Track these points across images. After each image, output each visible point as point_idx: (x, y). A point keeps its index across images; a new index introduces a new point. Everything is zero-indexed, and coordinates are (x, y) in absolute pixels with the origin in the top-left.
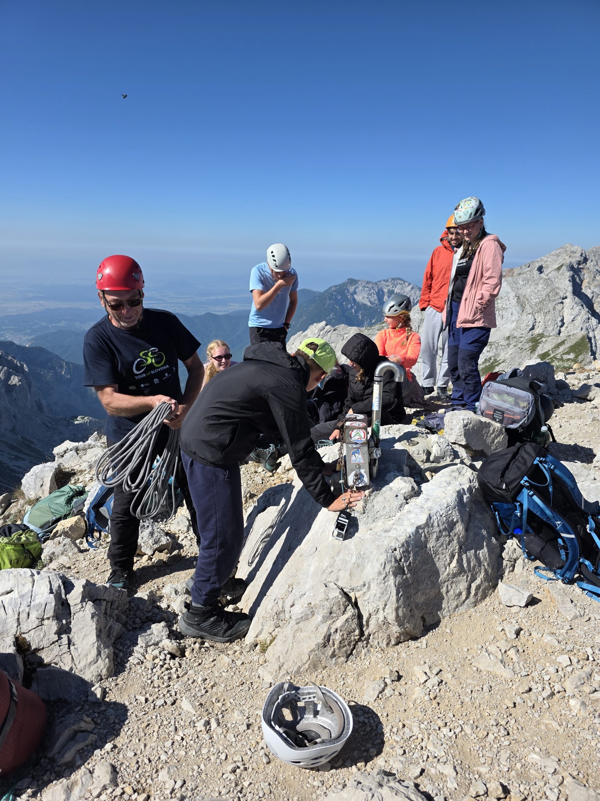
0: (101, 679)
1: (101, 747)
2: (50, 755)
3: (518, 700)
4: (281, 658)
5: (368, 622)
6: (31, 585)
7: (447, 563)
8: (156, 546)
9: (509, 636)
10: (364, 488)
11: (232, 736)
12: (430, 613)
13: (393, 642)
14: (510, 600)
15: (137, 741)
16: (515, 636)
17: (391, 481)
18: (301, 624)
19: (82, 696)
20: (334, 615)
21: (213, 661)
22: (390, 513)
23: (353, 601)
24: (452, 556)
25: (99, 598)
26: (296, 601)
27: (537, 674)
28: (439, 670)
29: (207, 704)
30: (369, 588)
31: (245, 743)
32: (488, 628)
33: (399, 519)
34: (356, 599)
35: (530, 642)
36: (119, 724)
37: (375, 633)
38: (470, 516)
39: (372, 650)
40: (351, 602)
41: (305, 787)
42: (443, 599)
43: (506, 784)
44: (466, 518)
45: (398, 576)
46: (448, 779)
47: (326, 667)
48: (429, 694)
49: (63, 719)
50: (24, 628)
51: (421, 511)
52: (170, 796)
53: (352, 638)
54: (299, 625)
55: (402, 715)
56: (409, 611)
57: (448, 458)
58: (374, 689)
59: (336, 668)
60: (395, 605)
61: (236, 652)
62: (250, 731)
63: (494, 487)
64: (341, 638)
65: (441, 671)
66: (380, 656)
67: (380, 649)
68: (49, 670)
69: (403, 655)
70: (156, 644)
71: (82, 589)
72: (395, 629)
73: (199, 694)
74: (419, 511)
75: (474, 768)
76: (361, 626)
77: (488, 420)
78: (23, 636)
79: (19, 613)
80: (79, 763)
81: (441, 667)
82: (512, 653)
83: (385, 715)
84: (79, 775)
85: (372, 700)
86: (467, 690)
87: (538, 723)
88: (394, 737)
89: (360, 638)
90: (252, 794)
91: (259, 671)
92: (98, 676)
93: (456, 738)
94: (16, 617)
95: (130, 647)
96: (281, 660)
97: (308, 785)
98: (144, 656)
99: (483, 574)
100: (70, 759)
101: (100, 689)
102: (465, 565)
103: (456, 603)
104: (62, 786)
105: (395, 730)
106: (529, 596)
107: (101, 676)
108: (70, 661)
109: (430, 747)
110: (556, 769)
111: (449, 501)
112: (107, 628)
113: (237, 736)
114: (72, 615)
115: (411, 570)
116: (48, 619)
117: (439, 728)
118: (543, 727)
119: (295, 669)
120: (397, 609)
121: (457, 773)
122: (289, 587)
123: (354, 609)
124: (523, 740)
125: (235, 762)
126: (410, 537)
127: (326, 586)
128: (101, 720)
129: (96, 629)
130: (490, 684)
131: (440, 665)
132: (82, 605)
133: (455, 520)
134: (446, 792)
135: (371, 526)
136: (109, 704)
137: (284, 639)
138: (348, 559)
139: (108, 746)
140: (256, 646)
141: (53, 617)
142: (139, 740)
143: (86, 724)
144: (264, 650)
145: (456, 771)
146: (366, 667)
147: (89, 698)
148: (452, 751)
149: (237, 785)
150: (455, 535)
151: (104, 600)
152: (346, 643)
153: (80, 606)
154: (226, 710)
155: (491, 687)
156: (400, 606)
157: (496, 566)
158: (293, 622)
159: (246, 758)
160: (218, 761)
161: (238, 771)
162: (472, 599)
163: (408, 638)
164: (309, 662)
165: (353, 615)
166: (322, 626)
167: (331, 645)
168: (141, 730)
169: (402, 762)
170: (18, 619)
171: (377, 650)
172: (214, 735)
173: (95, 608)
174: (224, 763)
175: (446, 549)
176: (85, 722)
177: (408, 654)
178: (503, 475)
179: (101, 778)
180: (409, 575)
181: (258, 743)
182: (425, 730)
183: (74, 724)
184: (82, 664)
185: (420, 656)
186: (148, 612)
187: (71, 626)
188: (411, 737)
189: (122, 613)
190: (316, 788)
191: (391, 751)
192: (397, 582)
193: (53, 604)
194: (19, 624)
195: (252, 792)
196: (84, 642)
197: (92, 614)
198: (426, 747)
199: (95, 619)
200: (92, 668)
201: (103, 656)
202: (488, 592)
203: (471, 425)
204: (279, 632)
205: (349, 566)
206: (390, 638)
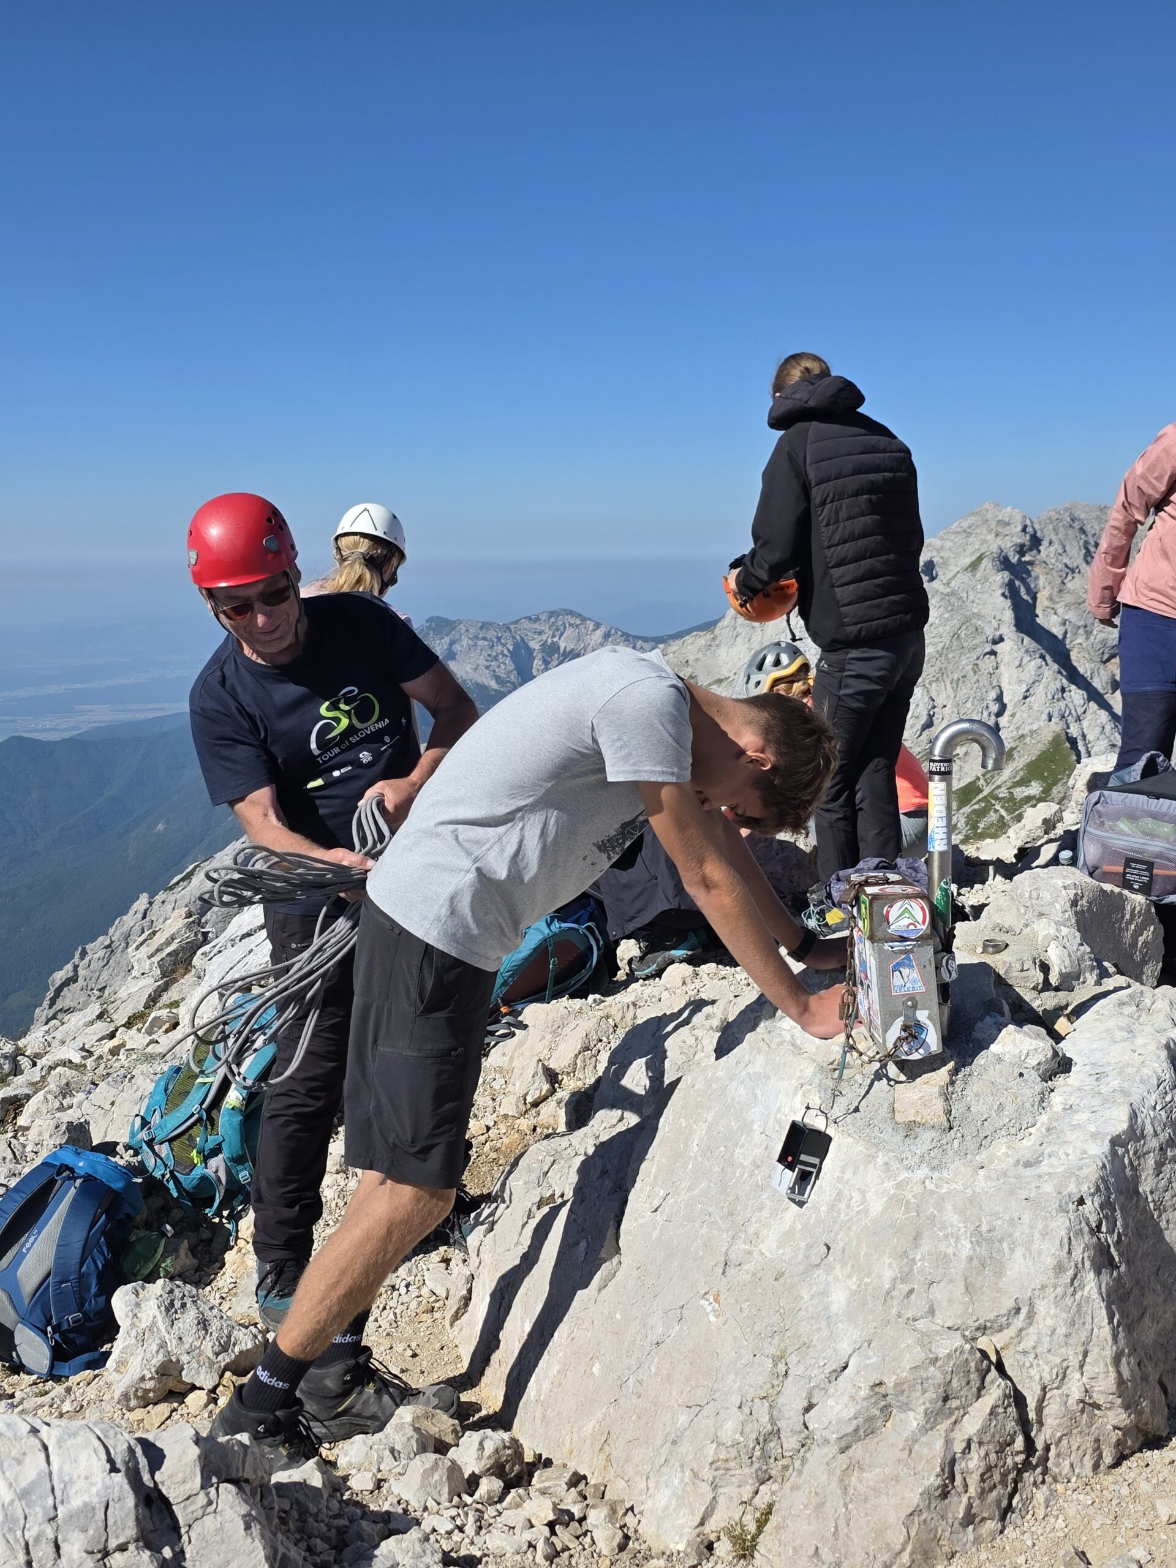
5: (1039, 1410)
6: (42, 1455)
8: (225, 1359)
10: (931, 1064)
13: (1108, 1459)
17: (993, 1040)
18: (856, 1451)
20: (954, 1403)
22: (1018, 1118)
23: (994, 1359)
25: (234, 1475)
26: (816, 1392)
30: (1031, 1315)
33: (1048, 1130)
34: (997, 1352)
37: (1060, 1439)
40: (991, 1362)
45: (1103, 1270)
47: (953, 1554)
51: (1106, 1101)
53: (1009, 1461)
54: (850, 1452)
56: (1139, 1366)
57: (1087, 974)
60: (1109, 1352)
64: (983, 1464)
66: (1086, 1500)
67: (1080, 1483)
69: (1144, 1487)
71: (195, 1451)
72: (1113, 1419)
74: (1097, 1102)
76: (1024, 1424)
79: (27, 1544)
89: (1027, 1458)
94: (20, 1557)
111: (1159, 1070)
114: (183, 1531)
115: (1126, 1254)
116: (122, 1548)
120: (1117, 1360)
122: (775, 1365)
123: (1001, 1378)
126: (1104, 1166)
129: (267, 1558)
132: (207, 1494)
135: (977, 1158)
137: (815, 1501)
138: (950, 1251)
140: (710, 1547)
141: (137, 1540)
144: (746, 1549)
146: (1061, 1534)
151: (247, 1481)
152: (997, 1477)
153: (201, 1499)
156: (1122, 1352)
163: (1143, 1444)
164: (909, 1548)
165: (1005, 1396)
166: (924, 1439)
167: (960, 1489)
171: (1070, 1486)
177: (1154, 1481)
180: (1123, 1268)
186: (336, 1517)
187: (188, 1563)
192: (1103, 1286)
193: (130, 1501)
197: (244, 1516)
199: (256, 1529)
203: (1085, 900)
204: (773, 1493)
205: (958, 1268)
206: (1099, 1448)
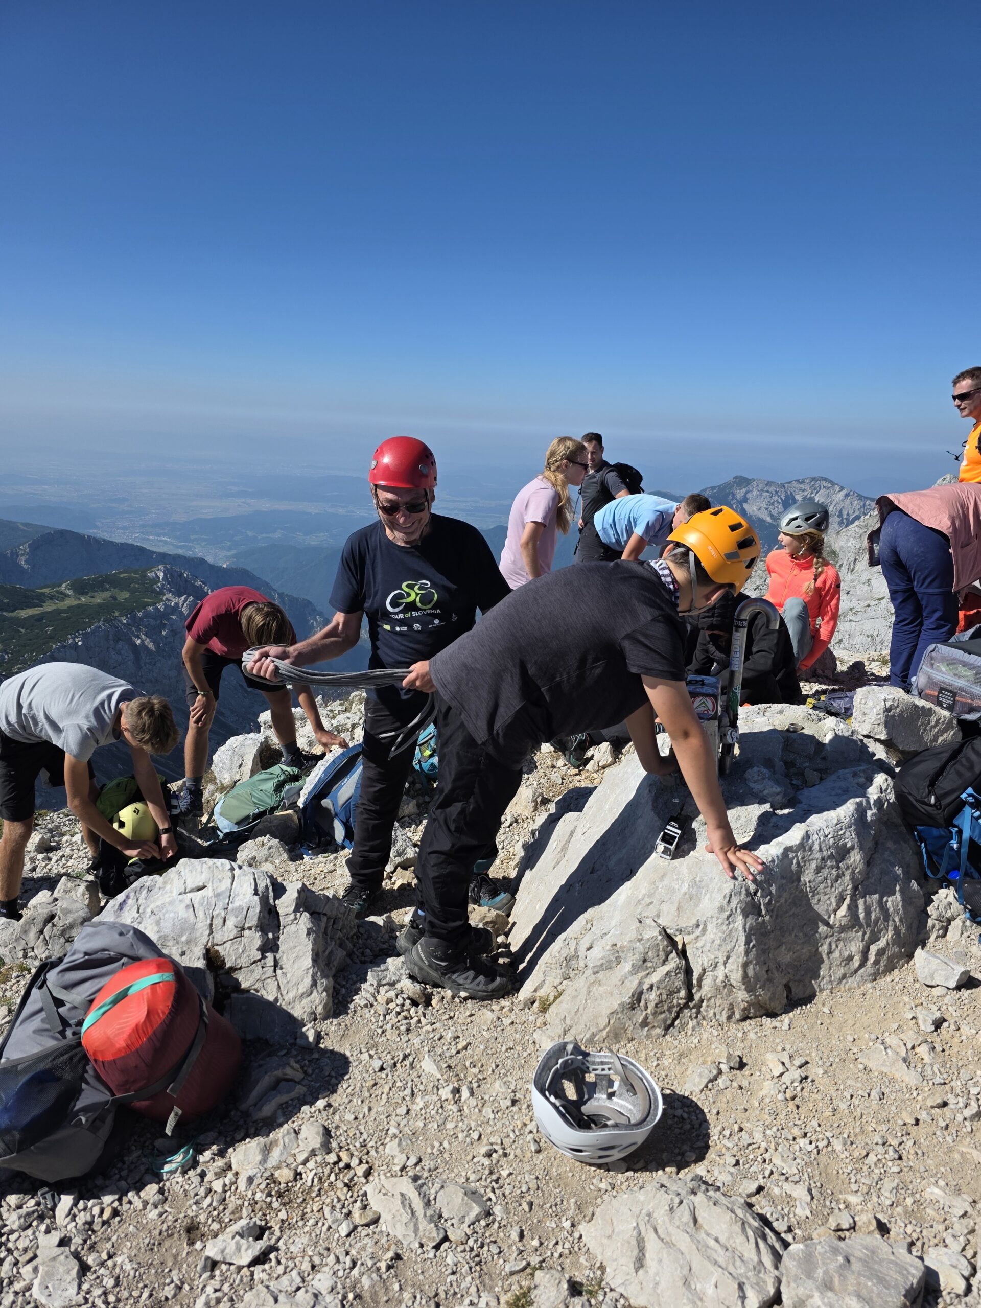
0: (315, 1019)
1: (311, 1104)
2: (243, 1107)
3: (923, 1116)
4: (568, 1019)
5: (700, 980)
6: (230, 881)
7: (831, 909)
9: (922, 1027)
11: (490, 1111)
12: (799, 981)
13: (737, 1016)
14: (932, 978)
15: (360, 1103)
16: (933, 1028)
18: (600, 975)
19: (288, 1037)
20: (649, 964)
21: (471, 1015)
22: (746, 825)
23: (680, 947)
24: (841, 900)
25: (318, 910)
26: (596, 942)
27: (959, 1083)
28: (803, 1061)
29: (458, 1068)
30: (704, 930)
31: (507, 1123)
32: (890, 1013)
33: (760, 835)
34: (684, 945)
35: (957, 1040)
36: (336, 1078)
37: (709, 999)
38: (876, 843)
39: (705, 1023)
40: (677, 949)
41: (587, 1189)
42: (822, 962)
43: (885, 1221)
44: (869, 844)
45: (751, 916)
46: (797, 1203)
47: (633, 1039)
48: (785, 1092)
49: (262, 1062)
50: (218, 937)
52: (399, 1173)
53: (675, 1001)
54: (598, 975)
55: (740, 1116)
56: (764, 972)
58: (701, 1075)
59: (648, 1042)
60: (742, 959)
61: (503, 1007)
62: (515, 1109)
63: (917, 801)
64: (657, 999)
65: (807, 1063)
66: (716, 1033)
67: (716, 1023)
68: (247, 998)
69: (752, 1035)
70: (392, 984)
71: (296, 895)
72: (741, 996)
73: (448, 1054)
75: (841, 1196)
76: (689, 985)
77: (928, 704)
78: (216, 948)
79: (213, 916)
80: (281, 1120)
81: (808, 1059)
82: (923, 1050)
83: (715, 1111)
84: (280, 1134)
85: (698, 1091)
86: (845, 1094)
87: (950, 1150)
88: (725, 1142)
89: (687, 1003)
90: (511, 1186)
91: (535, 1036)
92: (311, 1013)
93: (818, 1153)
94: (209, 922)
95: (355, 983)
96: (568, 1022)
97: (591, 1187)
98: (375, 997)
99: (889, 935)
100: (269, 1114)
101: (313, 1031)
102: (862, 916)
103: (842, 971)
104: (258, 1144)
105: (727, 1133)
106: (963, 973)
107: (315, 1015)
108: (275, 990)
109: (777, 1161)
110: (966, 1213)
111: (842, 815)
112: (327, 953)
113: (497, 1112)
114: (281, 928)
115: (772, 911)
116: (250, 928)
117: (794, 1139)
118: (957, 1156)
119: (588, 1036)
120: (745, 965)
121: (812, 1198)
122: (587, 923)
123: (680, 959)
124: (922, 1169)
125: (492, 1144)
126: (773, 861)
127: (640, 922)
128: (313, 1070)
129: (313, 950)
130: (883, 1090)
131: (807, 1055)
132: (295, 915)
133: (849, 845)
134: (793, 1219)
136: (325, 1051)
137: (574, 993)
138: (677, 887)
139: (321, 1103)
140: (533, 1003)
141: (257, 927)
142: (362, 1102)
143: (292, 1070)
144: (544, 1009)
145: (811, 1194)
146: (693, 1046)
147: (298, 1040)
148: (809, 1170)
149: (491, 1173)
150: (848, 868)
151: (325, 914)
152: (665, 1007)
153: (292, 917)
154: (484, 1079)
155: (883, 1094)
156: (751, 962)
157: (915, 926)
158: (589, 972)
159: (507, 1142)
160: (468, 1140)
161: (494, 1155)
162: (869, 968)
163: (761, 1014)
164: (608, 1029)
165: (678, 967)
166: (630, 979)
167: (643, 1008)
168: (365, 1089)
169: (732, 1174)
170: (211, 925)
171: (712, 1024)
172: (465, 1108)
173: (312, 922)
174: (475, 1144)
175: (832, 886)
176: (292, 1067)
177: (759, 1034)
178: (932, 784)
179: (309, 1140)
180: (767, 918)
181: (525, 1125)
182: (771, 1139)
183: (276, 1069)
184: (291, 995)
185: (777, 1041)
186: (384, 943)
187: (279, 943)
188: (749, 1145)
189: (347, 938)
190: (603, 1192)
191: (718, 1158)
192: (748, 925)
193: (258, 909)
194: (211, 932)
195: (513, 1184)
196: (296, 966)
198: (771, 1160)
199: (312, 937)
200: (305, 1001)
201: (320, 988)
202: (897, 962)
203: (898, 709)
204: (567, 985)
205: (678, 896)
206: (732, 1008)
